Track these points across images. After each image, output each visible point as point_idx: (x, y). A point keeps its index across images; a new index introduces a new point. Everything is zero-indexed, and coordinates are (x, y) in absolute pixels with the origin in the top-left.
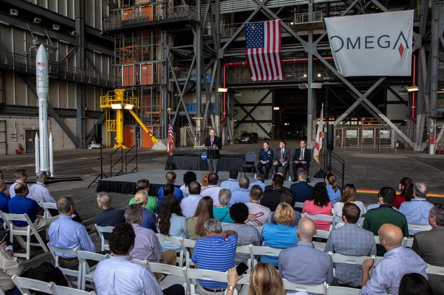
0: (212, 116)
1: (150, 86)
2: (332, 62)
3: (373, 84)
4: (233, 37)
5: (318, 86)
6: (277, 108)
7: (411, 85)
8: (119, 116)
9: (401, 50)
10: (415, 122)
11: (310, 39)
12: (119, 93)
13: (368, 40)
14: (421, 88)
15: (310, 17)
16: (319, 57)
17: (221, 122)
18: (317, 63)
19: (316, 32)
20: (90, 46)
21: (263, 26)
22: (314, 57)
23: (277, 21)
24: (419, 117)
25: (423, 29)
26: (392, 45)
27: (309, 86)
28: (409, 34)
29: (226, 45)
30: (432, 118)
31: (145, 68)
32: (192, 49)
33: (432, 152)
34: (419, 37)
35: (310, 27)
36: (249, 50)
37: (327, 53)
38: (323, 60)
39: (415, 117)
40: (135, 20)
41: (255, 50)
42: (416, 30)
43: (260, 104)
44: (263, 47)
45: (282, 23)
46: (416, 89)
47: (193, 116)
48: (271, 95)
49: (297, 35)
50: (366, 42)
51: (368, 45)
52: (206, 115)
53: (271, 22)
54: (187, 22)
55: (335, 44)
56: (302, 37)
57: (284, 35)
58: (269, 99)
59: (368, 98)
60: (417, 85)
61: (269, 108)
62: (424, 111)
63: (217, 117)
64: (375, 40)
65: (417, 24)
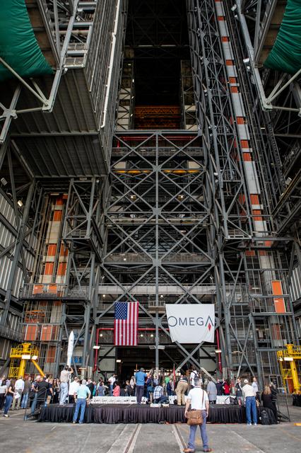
1: (48, 342)
2: (168, 331)
4: (107, 310)
5: (162, 347)
6: (119, 361)
7: (217, 348)
8: (23, 364)
9: (210, 327)
10: (222, 373)
11: (157, 315)
12: (26, 346)
13: (192, 320)
14: (223, 351)
15: (157, 304)
16: (163, 328)
17: (93, 372)
18: (161, 331)
19: (160, 312)
21: (127, 305)
22: (159, 328)
23: (136, 303)
24: (224, 369)
25: (220, 315)
26: (205, 324)
27: (157, 347)
28: (213, 317)
29: (101, 315)
30: (231, 370)
31: (46, 328)
34: (218, 320)
35: (157, 309)
36: (117, 320)
37: (166, 326)
38: (165, 330)
39: (222, 369)
41: (121, 320)
42: (216, 315)
43: (105, 357)
44: (126, 319)
45: (140, 305)
46: (220, 351)
48: (114, 350)
49: (149, 313)
50: (190, 321)
51: (192, 323)
53: (132, 303)
55: (171, 322)
56: (151, 314)
57: (140, 312)
58: (113, 353)
59: (193, 356)
60: (220, 349)
61: (114, 360)
62: (226, 366)
64: (195, 320)
65: (217, 312)
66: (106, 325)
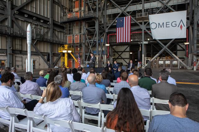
0: (103, 55)
1: (78, 43)
2: (151, 32)
3: (169, 42)
4: (111, 24)
5: (147, 43)
6: (131, 53)
7: (186, 42)
8: (66, 55)
9: (181, 27)
10: (188, 57)
11: (143, 23)
12: (66, 46)
13: (167, 24)
14: (190, 43)
15: (143, 15)
16: (147, 31)
17: (107, 58)
18: (146, 33)
19: (145, 21)
20: (55, 28)
21: (123, 19)
22: (145, 31)
23: (129, 17)
24: (190, 55)
25: (190, 18)
26: (177, 26)
27: (143, 43)
28: (185, 21)
29: (109, 27)
30: (195, 55)
31: (76, 36)
32: (95, 28)
33: (195, 69)
34: (189, 22)
35: (143, 19)
36: (118, 28)
37: (149, 29)
38: (148, 32)
39: (188, 55)
40: (73, 18)
41: (120, 28)
42: (188, 19)
43: (124, 51)
44: (123, 27)
45: (131, 17)
46: (188, 43)
47: (95, 55)
49: (138, 22)
50: (166, 25)
51: (167, 26)
52: (100, 55)
53: (127, 17)
54: (93, 18)
55: (152, 26)
56: (139, 23)
57: (132, 22)
58: (128, 49)
59: (168, 47)
60: (188, 42)
61: (128, 53)
62: (191, 52)
63: (105, 56)
64: (170, 24)
65: (188, 16)
66: (112, 32)
